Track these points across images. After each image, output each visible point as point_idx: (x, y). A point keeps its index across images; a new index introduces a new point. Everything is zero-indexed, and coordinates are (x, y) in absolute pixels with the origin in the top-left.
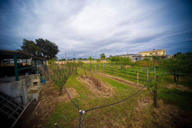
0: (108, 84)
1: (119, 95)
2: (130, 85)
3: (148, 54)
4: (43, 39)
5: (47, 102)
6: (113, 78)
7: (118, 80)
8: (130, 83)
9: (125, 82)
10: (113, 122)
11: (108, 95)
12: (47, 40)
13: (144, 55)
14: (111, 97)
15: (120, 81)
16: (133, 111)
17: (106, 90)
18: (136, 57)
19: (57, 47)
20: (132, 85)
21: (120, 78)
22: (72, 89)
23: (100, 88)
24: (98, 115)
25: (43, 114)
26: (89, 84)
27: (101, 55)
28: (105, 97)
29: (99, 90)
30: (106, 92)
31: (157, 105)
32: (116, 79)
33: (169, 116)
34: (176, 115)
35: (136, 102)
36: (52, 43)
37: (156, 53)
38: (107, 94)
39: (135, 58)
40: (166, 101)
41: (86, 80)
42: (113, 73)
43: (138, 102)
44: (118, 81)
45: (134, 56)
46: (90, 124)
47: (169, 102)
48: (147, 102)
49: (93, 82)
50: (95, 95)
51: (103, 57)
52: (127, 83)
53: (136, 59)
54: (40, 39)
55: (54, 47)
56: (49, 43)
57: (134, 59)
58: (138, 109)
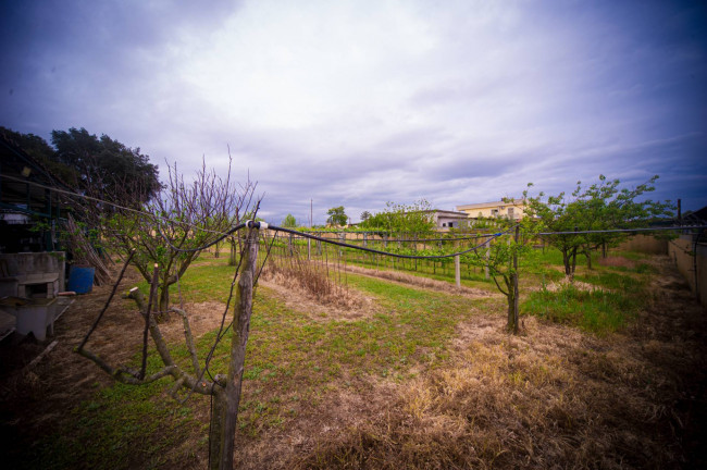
0: (355, 289)
1: (397, 314)
2: (432, 290)
3: (487, 214)
4: (91, 134)
5: (93, 346)
6: (372, 275)
7: (390, 278)
8: (431, 286)
9: (416, 283)
10: (375, 381)
11: (356, 316)
12: (106, 139)
13: (474, 214)
14: (368, 320)
15: (399, 280)
16: (445, 349)
17: (350, 302)
18: (451, 221)
19: (151, 170)
20: (439, 288)
21: (397, 273)
22: (214, 304)
23: (326, 298)
24: (317, 367)
25: (65, 382)
26: (283, 290)
27: (330, 213)
28: (344, 319)
29: (324, 303)
30: (349, 309)
31: (520, 327)
32: (384, 276)
33: (558, 349)
34: (576, 345)
35: (455, 327)
36: (130, 153)
37: (511, 210)
38: (353, 312)
39: (447, 222)
40: (544, 318)
41: (273, 280)
42: (373, 264)
43: (461, 325)
44: (393, 282)
45: (443, 215)
46: (284, 393)
47: (555, 320)
48: (490, 325)
49: (298, 283)
50: (307, 318)
51: (339, 217)
52: (422, 285)
53: (451, 225)
54: (73, 131)
55: (139, 169)
56: (118, 151)
57: (444, 225)
58: (462, 342)
